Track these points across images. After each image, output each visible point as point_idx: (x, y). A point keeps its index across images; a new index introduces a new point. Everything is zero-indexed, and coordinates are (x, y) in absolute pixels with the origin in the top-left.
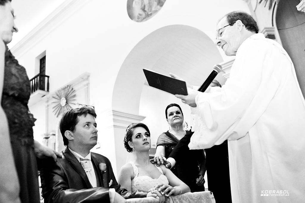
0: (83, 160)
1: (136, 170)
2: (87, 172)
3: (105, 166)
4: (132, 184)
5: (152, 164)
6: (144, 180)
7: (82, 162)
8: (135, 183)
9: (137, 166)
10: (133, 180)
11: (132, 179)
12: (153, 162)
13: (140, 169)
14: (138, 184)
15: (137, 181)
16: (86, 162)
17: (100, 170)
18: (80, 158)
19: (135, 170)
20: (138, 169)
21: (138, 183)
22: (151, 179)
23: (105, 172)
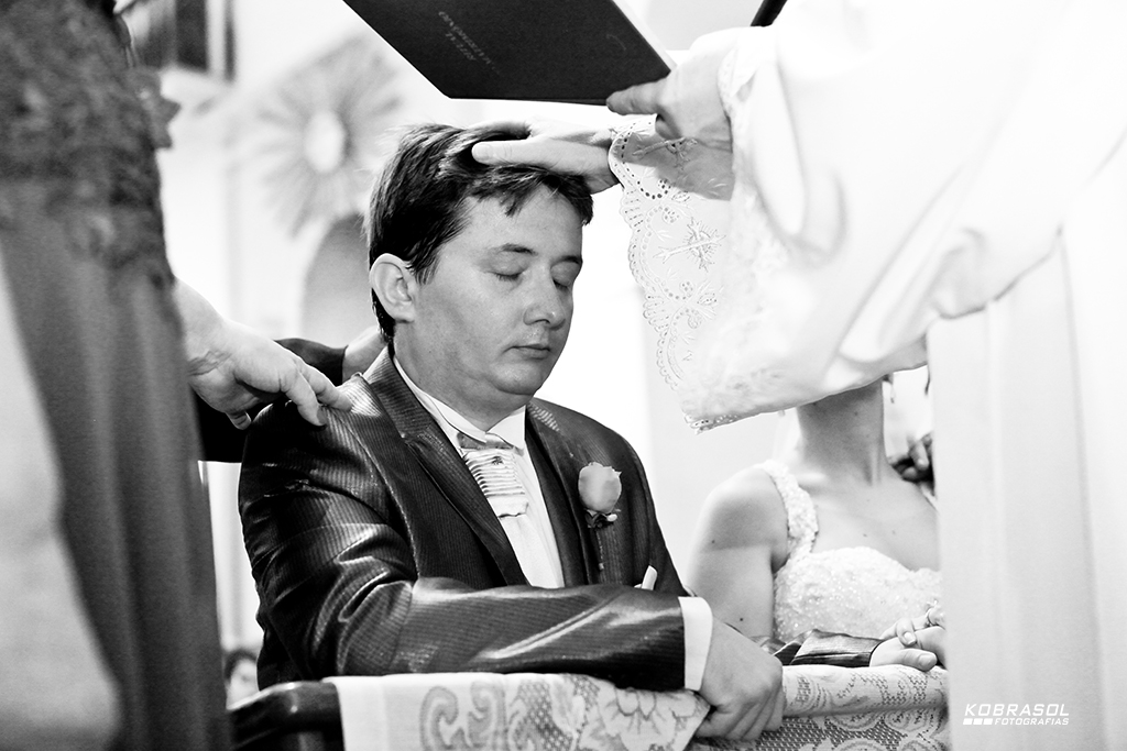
0: (477, 445)
1: (801, 510)
2: (503, 516)
3: (610, 484)
4: (775, 593)
5: (906, 479)
6: (850, 574)
7: (472, 456)
8: (794, 590)
9: (811, 490)
10: (782, 572)
11: (776, 565)
12: (911, 471)
13: (827, 504)
14: (816, 598)
15: (805, 580)
16: (497, 460)
17: (582, 507)
18: (461, 435)
19: (792, 513)
20: (816, 507)
21: (812, 591)
22: (894, 570)
23: (612, 523)
